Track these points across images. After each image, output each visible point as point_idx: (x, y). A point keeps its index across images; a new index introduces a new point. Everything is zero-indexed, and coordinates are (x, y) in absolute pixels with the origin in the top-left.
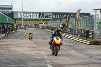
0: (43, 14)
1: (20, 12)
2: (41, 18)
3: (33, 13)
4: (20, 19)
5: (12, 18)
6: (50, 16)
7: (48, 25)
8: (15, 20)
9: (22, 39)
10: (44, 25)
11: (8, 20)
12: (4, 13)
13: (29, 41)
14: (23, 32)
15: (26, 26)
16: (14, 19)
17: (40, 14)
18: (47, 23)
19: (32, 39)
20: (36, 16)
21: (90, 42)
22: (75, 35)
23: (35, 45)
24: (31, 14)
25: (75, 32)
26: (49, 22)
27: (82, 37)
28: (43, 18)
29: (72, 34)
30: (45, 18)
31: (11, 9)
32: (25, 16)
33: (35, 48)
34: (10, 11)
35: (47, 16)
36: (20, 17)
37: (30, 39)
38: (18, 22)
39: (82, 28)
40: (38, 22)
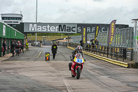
0: (64, 26)
1: (33, 24)
2: (61, 32)
3: (51, 24)
4: (33, 33)
5: (22, 31)
6: (74, 29)
7: (71, 41)
8: (26, 34)
9: (36, 60)
10: (65, 40)
11: (16, 34)
12: (11, 25)
13: (46, 63)
14: (36, 51)
15: (41, 42)
16: (24, 33)
17: (60, 26)
18: (69, 38)
19: (49, 60)
20: (55, 29)
21: (129, 64)
22: (108, 54)
23: (53, 69)
24: (48, 27)
25: (108, 51)
26: (72, 36)
27: (117, 57)
28: (64, 32)
29: (104, 53)
30: (66, 32)
31: (20, 19)
32: (40, 29)
33: (53, 72)
34: (19, 22)
35: (70, 29)
36: (33, 30)
37: (46, 60)
38: (30, 37)
39: (117, 45)
40: (58, 37)
